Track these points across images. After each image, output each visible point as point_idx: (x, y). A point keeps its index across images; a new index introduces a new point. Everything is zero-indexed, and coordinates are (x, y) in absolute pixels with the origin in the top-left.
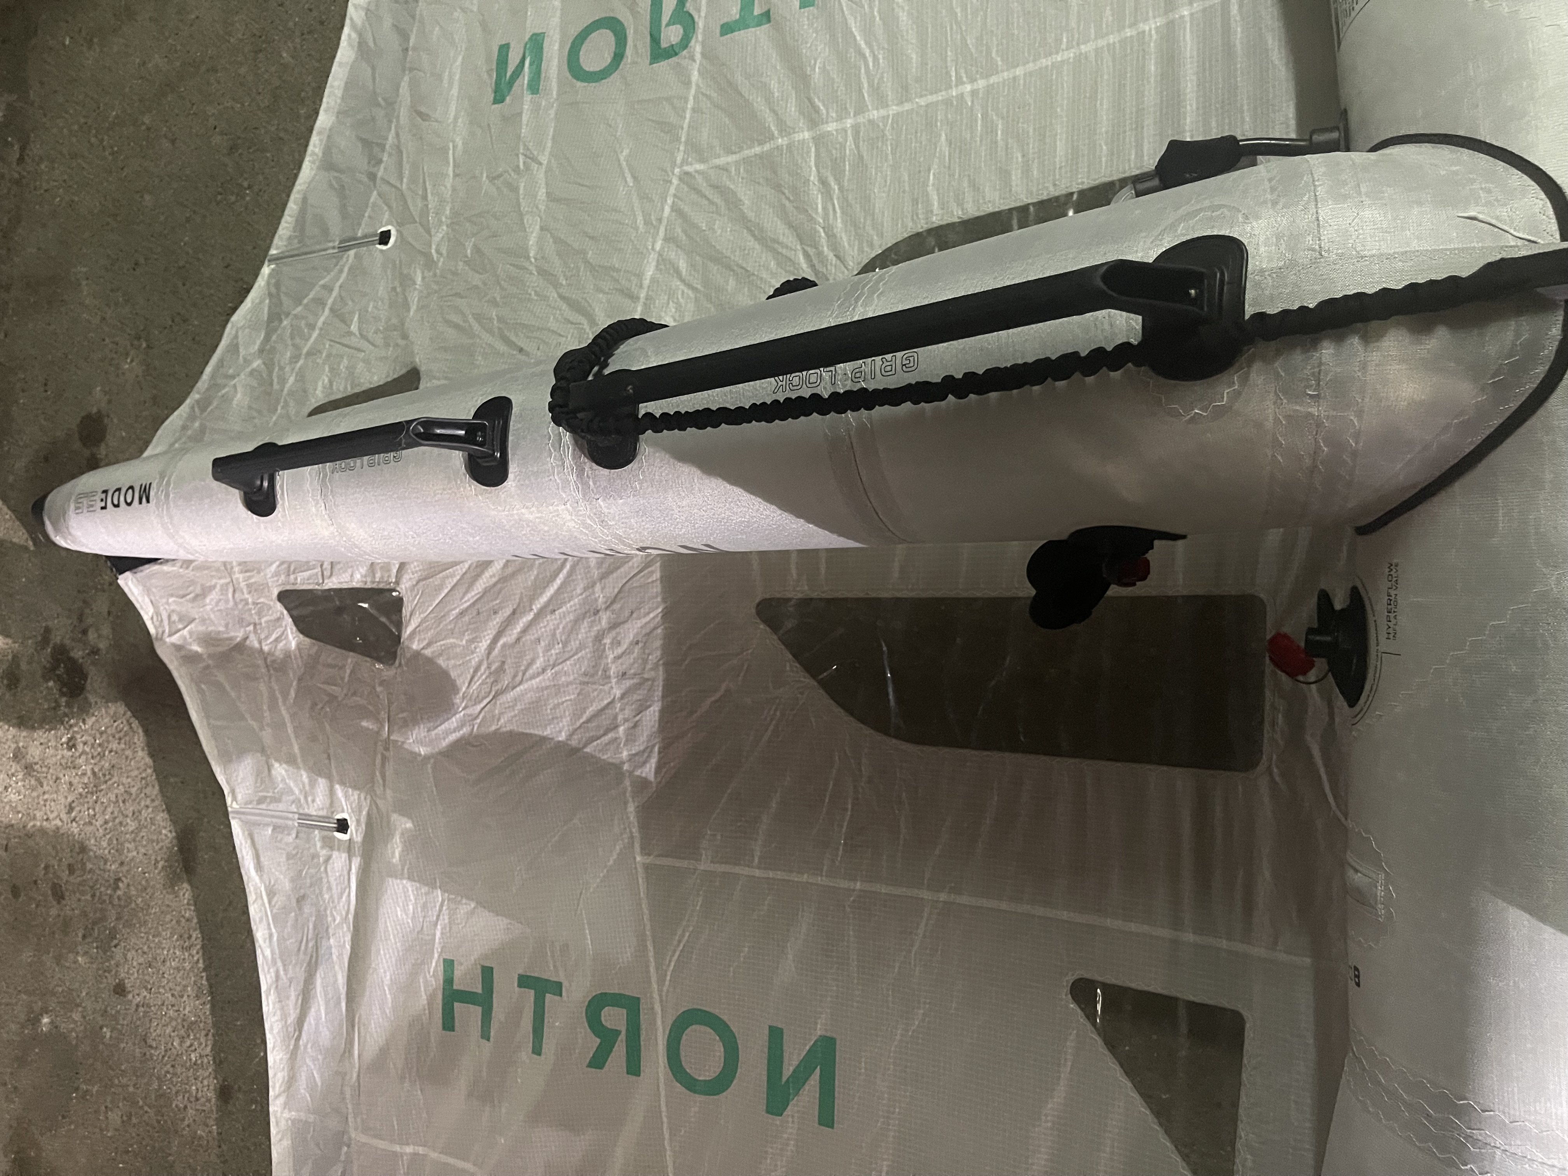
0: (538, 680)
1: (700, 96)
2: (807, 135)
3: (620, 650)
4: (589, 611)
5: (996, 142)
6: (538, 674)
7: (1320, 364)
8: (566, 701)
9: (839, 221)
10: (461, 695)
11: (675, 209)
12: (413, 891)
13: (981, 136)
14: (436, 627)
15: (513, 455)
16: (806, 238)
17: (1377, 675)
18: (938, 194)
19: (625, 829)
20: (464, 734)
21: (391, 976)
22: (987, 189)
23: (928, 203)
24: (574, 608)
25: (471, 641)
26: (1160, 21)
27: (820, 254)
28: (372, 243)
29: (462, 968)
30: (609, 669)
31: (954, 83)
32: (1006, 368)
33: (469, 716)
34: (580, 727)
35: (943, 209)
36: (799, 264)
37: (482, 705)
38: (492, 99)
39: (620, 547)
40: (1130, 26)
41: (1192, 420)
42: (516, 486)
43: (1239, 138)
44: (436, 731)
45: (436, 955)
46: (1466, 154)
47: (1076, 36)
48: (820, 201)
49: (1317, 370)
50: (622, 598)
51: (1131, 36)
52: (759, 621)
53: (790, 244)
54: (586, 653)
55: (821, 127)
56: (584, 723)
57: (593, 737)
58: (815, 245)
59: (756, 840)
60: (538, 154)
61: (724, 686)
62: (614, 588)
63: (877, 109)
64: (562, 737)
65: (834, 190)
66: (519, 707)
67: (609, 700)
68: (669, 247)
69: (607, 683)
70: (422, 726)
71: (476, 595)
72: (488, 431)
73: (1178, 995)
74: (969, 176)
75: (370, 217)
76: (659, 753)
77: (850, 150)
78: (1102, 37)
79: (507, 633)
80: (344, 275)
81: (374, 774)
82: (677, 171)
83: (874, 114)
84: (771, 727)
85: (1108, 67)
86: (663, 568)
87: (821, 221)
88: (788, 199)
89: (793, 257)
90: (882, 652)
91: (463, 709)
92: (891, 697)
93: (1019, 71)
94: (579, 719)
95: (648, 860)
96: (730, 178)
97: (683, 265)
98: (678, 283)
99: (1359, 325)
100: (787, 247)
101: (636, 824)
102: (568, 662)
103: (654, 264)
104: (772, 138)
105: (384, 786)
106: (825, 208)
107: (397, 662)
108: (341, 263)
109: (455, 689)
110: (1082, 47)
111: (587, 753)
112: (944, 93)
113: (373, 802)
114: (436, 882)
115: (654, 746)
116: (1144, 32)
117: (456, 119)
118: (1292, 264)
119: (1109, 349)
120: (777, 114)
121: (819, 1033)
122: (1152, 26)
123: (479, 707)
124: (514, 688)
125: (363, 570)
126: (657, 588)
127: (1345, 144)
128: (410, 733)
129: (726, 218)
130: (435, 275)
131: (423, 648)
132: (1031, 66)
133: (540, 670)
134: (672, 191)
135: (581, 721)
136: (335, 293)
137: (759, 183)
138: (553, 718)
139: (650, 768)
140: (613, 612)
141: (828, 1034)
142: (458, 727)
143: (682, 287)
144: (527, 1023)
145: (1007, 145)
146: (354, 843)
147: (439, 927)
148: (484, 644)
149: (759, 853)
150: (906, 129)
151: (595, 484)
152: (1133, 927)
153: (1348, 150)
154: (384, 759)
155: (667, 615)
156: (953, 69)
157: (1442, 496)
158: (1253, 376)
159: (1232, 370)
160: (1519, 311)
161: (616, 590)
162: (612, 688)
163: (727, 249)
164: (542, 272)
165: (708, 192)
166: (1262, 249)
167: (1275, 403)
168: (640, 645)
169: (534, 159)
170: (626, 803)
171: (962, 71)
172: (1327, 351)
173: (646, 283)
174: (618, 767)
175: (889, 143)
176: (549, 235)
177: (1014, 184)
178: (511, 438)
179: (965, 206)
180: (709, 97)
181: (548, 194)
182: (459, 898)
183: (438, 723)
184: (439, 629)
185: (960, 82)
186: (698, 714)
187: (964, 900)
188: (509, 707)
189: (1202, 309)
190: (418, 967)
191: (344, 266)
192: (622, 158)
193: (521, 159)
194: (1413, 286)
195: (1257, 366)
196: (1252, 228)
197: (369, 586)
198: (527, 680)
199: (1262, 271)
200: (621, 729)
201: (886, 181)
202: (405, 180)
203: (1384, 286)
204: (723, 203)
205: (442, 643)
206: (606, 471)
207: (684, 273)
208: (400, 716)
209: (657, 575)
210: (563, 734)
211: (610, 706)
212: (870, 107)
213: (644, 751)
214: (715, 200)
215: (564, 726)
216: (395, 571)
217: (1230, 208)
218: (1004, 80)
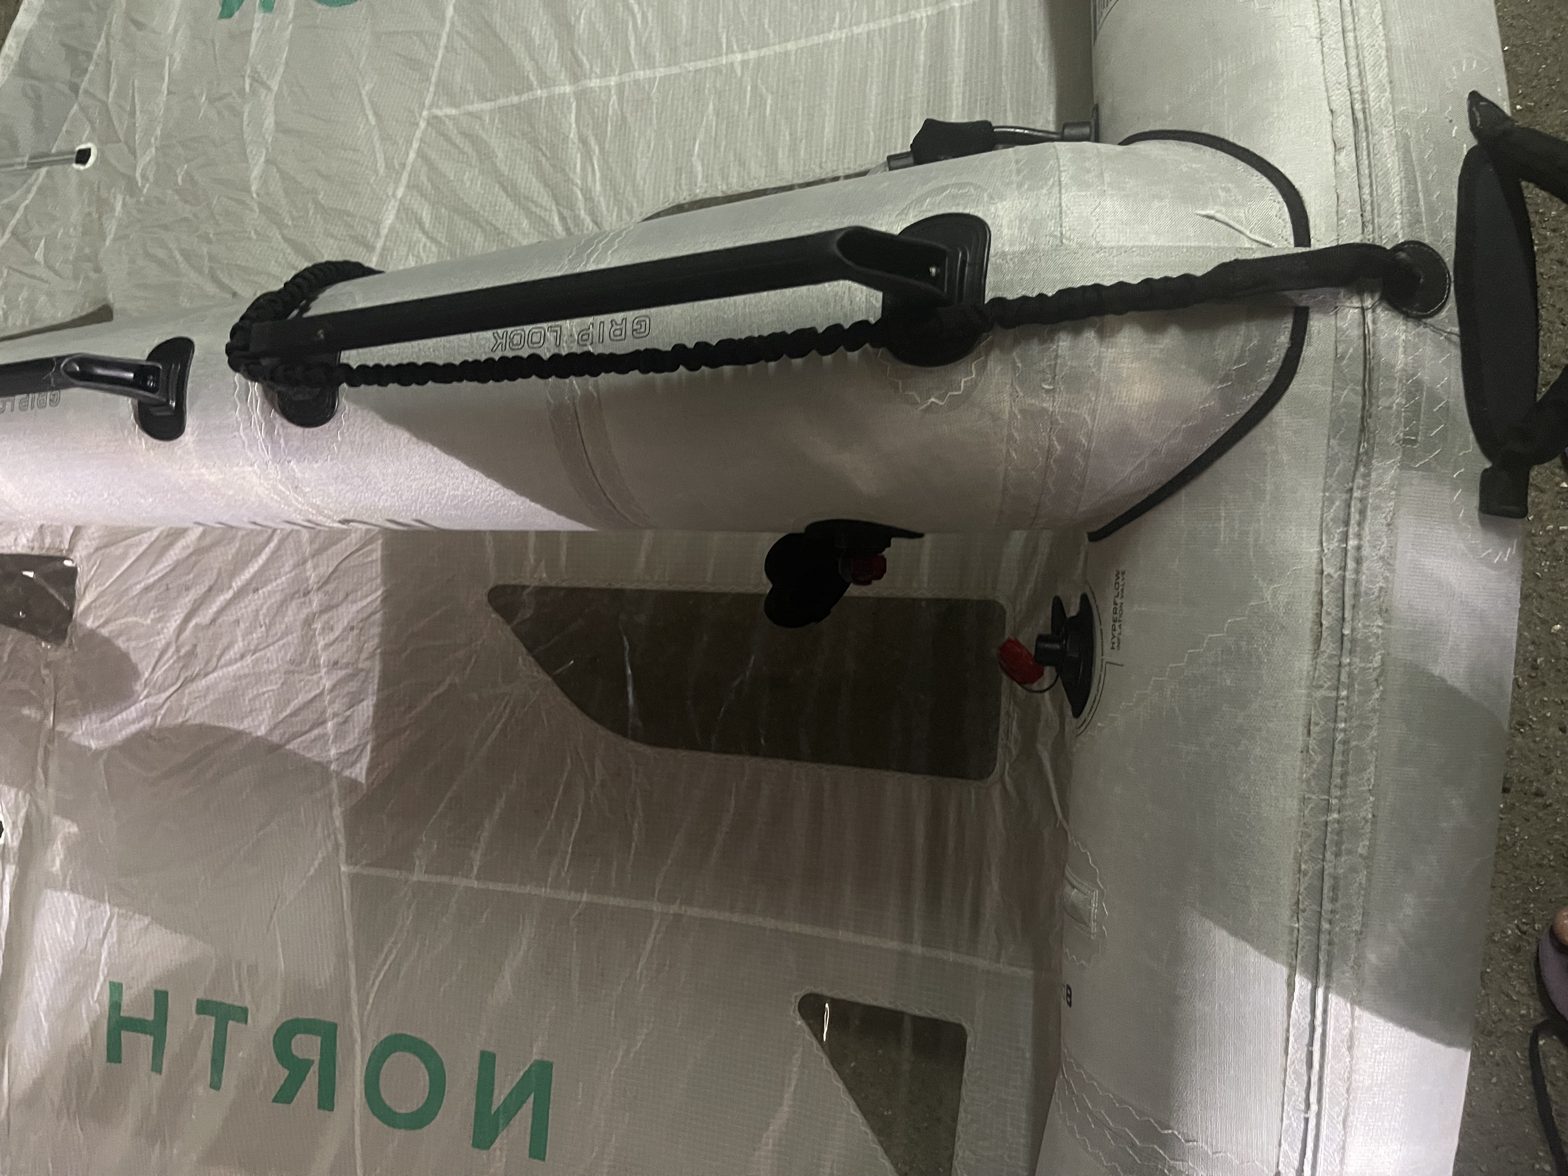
0: (235, 667)
1: (455, 36)
2: (568, 89)
3: (332, 637)
4: (298, 591)
5: (764, 116)
6: (236, 661)
7: (1057, 357)
8: (269, 691)
9: (598, 184)
10: (143, 681)
11: (420, 154)
12: (76, 905)
13: (750, 109)
14: (116, 603)
15: (192, 404)
16: (564, 200)
17: (1101, 686)
18: (703, 165)
19: (329, 835)
20: (144, 727)
21: (48, 1001)
22: (753, 164)
23: (692, 173)
24: (280, 588)
25: (159, 620)
26: (930, 11)
27: (576, 218)
28: (68, 161)
29: (132, 991)
30: (318, 658)
31: (724, 51)
32: (740, 340)
33: (151, 705)
34: (282, 721)
35: (707, 182)
36: (553, 226)
37: (168, 693)
38: (218, 13)
39: (320, 519)
40: (902, 12)
41: (929, 409)
42: (194, 442)
43: (994, 125)
44: (111, 722)
45: (101, 978)
46: (1208, 153)
47: (849, 16)
48: (579, 161)
49: (1053, 363)
50: (335, 580)
51: (903, 23)
52: (491, 609)
53: (544, 204)
54: (293, 638)
55: (583, 82)
56: (287, 717)
57: (297, 732)
58: (572, 207)
59: (476, 849)
60: (268, 78)
61: (448, 681)
62: (328, 566)
63: (644, 69)
64: (262, 731)
65: (594, 151)
66: (211, 697)
67: (318, 692)
68: (412, 196)
69: (316, 673)
70: (94, 717)
71: (166, 567)
72: (161, 374)
73: (904, 1009)
74: (735, 149)
75: (67, 131)
76: (372, 752)
77: (613, 110)
78: (874, 20)
79: (201, 613)
80: (31, 196)
81: (34, 769)
82: (425, 113)
83: (641, 74)
84: (499, 726)
85: (879, 52)
86: (385, 546)
87: (579, 182)
88: (544, 155)
89: (547, 218)
90: (624, 648)
91: (147, 697)
92: (630, 696)
93: (791, 46)
94: (281, 711)
95: (357, 869)
96: (483, 126)
97: (426, 216)
98: (420, 235)
99: (1096, 319)
100: (541, 206)
101: (343, 831)
102: (271, 648)
103: (394, 212)
104: (530, 88)
105: (46, 785)
106: (583, 169)
107: (67, 641)
108: (30, 181)
109: (135, 674)
110: (854, 28)
111: (290, 750)
112: (713, 60)
113: (33, 802)
114: (103, 896)
115: (367, 743)
116: (915, 20)
117: (176, 31)
118: (1033, 250)
119: (847, 326)
120: (537, 63)
121: (535, 1057)
122: (923, 14)
123: (164, 696)
124: (206, 675)
125: (30, 534)
126: (377, 569)
127: (1096, 137)
128: (79, 723)
129: (477, 169)
130: (138, 202)
131: (99, 627)
132: (802, 43)
133: (238, 656)
134: (418, 134)
135: (285, 714)
136: (18, 215)
137: (515, 136)
138: (251, 711)
139: (361, 769)
140: (326, 593)
141: (546, 1059)
142: (137, 717)
143: (424, 239)
144: (205, 1054)
145: (775, 120)
146: (9, 849)
147: (105, 946)
148: (173, 624)
149: (478, 863)
150: (673, 94)
151: (286, 443)
152: (864, 940)
153: (1097, 140)
154: (47, 753)
155: (386, 598)
156: (724, 36)
157: (1170, 503)
158: (990, 364)
159: (968, 358)
160: (1251, 315)
161: (331, 569)
162: (321, 678)
163: (476, 203)
164: (265, 210)
165: (459, 140)
166: (1005, 231)
167: (1011, 395)
168: (356, 632)
169: (263, 84)
170: (331, 808)
171: (733, 39)
172: (1064, 343)
173: (384, 232)
174: (323, 767)
175: (654, 107)
176: (275, 170)
177: (780, 162)
178: (189, 385)
179: (730, 180)
180: (465, 38)
181: (277, 123)
182: (131, 913)
183: (114, 712)
184: (118, 605)
185: (729, 50)
186: (419, 709)
187: (694, 912)
188: (199, 697)
189: (943, 290)
190: (79, 992)
191: (32, 185)
192: (364, 93)
193: (248, 81)
194: (1147, 282)
195: (995, 354)
196: (996, 209)
197: (36, 552)
198: (222, 667)
199: (1004, 255)
200: (330, 725)
201: (649, 147)
202: (111, 94)
203: (1121, 279)
204: (474, 154)
205: (122, 621)
206: (299, 430)
207: (427, 225)
208: (69, 703)
209: (377, 555)
210: (263, 728)
211: (318, 699)
212: (636, 67)
213: (355, 749)
214: (466, 149)
215: (264, 719)
216: (68, 536)
217: (977, 187)
218: (775, 53)
